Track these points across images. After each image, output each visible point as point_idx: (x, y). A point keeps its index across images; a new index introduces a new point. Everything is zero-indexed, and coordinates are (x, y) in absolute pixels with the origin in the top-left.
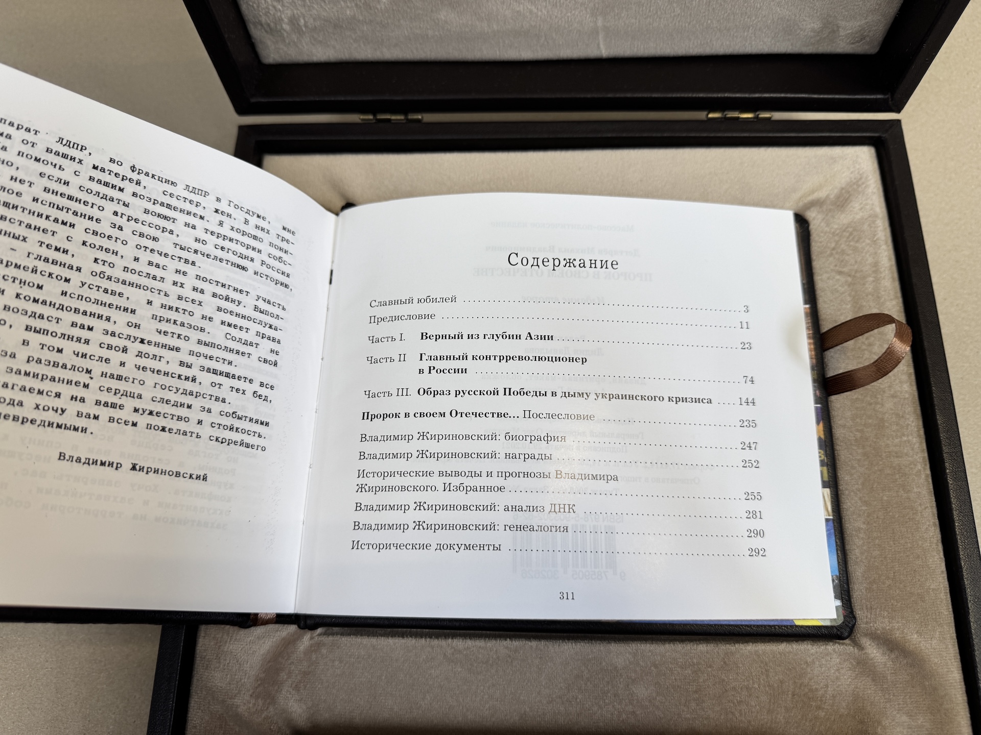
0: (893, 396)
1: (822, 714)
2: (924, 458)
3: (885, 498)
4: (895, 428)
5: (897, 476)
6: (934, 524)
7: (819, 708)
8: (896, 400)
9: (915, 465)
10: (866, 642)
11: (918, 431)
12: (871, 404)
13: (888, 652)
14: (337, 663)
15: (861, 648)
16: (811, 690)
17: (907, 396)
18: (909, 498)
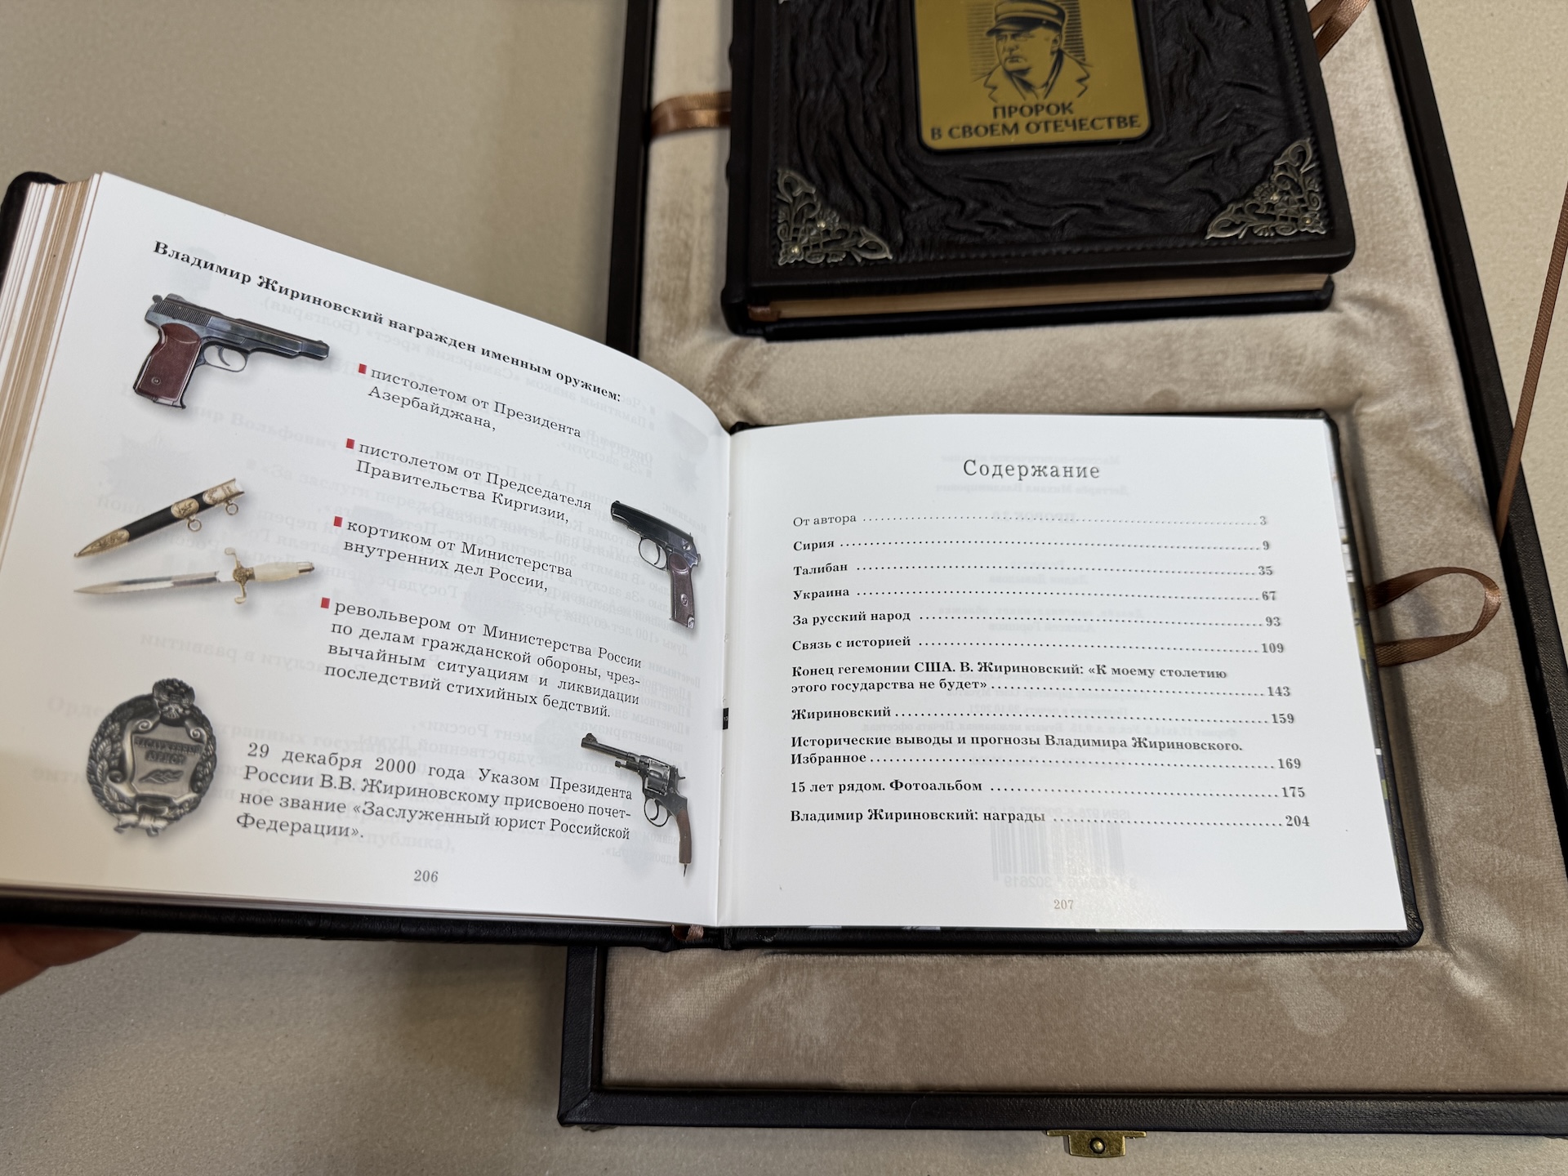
0: (1369, 88)
1: (1302, 369)
2: (1402, 143)
3: (1361, 180)
4: (1369, 116)
5: (1374, 159)
6: (1415, 199)
7: (1299, 364)
8: (1370, 92)
9: (1394, 148)
10: (1345, 305)
11: (1396, 119)
12: (1343, 97)
13: (1370, 314)
14: (790, 362)
15: (1340, 311)
16: (1289, 350)
17: (1382, 88)
18: (1387, 178)
